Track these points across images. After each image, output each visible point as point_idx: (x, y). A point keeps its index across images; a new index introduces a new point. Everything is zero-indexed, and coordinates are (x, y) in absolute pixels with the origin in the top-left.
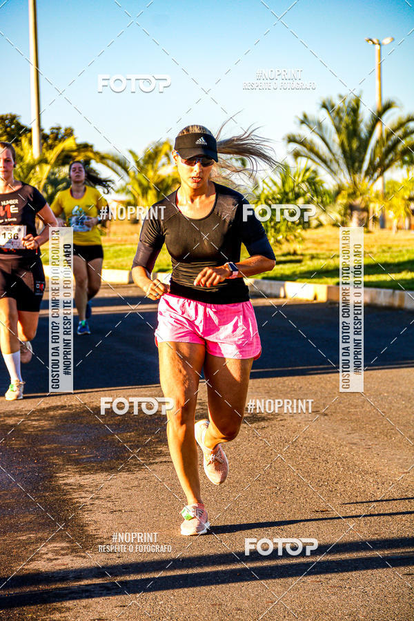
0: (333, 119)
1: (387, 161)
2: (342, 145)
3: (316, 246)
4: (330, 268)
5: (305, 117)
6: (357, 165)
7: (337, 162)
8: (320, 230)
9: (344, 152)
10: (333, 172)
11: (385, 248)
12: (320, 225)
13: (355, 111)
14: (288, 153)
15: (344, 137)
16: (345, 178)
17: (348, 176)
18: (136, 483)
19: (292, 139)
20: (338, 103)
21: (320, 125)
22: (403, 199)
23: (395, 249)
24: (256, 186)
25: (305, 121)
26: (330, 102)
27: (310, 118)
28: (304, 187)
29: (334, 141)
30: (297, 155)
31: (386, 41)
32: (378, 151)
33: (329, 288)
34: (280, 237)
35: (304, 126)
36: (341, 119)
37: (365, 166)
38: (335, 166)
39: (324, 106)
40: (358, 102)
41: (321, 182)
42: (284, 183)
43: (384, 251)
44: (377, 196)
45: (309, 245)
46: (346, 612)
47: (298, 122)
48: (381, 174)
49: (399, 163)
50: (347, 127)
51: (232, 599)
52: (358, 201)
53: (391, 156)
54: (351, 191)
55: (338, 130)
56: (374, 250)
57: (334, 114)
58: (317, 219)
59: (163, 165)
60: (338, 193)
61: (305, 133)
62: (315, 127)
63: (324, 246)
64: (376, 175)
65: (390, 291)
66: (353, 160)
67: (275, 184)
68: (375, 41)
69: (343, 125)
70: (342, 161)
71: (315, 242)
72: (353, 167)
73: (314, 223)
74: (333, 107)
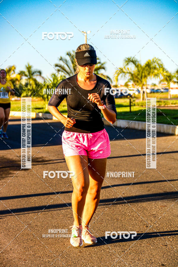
0: (71, 59)
14: (56, 70)
18: (2, 184)
19: (57, 66)
24: (45, 82)
25: (61, 59)
26: (70, 53)
27: (63, 58)
29: (71, 66)
30: (59, 71)
31: (88, 32)
35: (61, 61)
39: (68, 54)
42: (54, 80)
47: (59, 60)
51: (34, 222)
55: (72, 63)
59: (12, 74)
61: (62, 63)
62: (65, 62)
67: (51, 81)
68: (85, 32)
74: (70, 55)
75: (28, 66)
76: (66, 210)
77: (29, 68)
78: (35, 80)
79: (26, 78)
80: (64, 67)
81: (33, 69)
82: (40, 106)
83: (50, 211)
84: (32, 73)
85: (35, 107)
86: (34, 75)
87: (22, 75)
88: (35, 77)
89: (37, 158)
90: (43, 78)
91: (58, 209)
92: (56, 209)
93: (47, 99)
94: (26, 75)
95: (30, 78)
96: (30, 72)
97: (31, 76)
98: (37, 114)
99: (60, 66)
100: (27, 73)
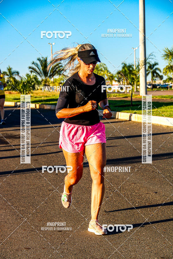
0: (40, 63)
1: (54, 74)
2: (43, 69)
3: (36, 94)
4: (40, 100)
5: (33, 62)
6: (46, 74)
7: (42, 74)
8: (38, 91)
9: (43, 71)
10: (41, 76)
11: (53, 95)
12: (38, 89)
13: (46, 61)
14: (29, 71)
15: (43, 67)
16: (44, 78)
17: (44, 77)
19: (30, 68)
20: (42, 59)
21: (37, 64)
22: (58, 83)
23: (56, 95)
24: (22, 80)
25: (33, 63)
26: (39, 58)
27: (35, 62)
28: (34, 80)
29: (41, 68)
30: (31, 72)
31: (53, 44)
32: (52, 71)
33: (40, 105)
34: (27, 92)
35: (33, 65)
36: (42, 63)
37: (49, 75)
38: (41, 75)
39: (38, 59)
40: (47, 58)
41: (38, 79)
42: (28, 79)
43: (53, 96)
44: (52, 82)
45: (35, 94)
46: (41, 184)
47: (32, 64)
48: (53, 77)
49: (57, 74)
50: (44, 65)
51: (13, 182)
52: (47, 83)
53: (55, 72)
54: (45, 81)
55: (42, 66)
56: (51, 96)
57: (41, 62)
58: (37, 88)
60: (42, 81)
61: (34, 66)
62: (36, 65)
63: (39, 95)
64: (51, 77)
65: (54, 106)
66: (45, 73)
67: (25, 79)
68: (51, 43)
69: (43, 65)
70: (43, 74)
71: (36, 93)
72: (46, 75)
73: (36, 89)
74: (40, 60)
75: (9, 68)
76: (36, 173)
77: (10, 70)
78: (14, 79)
79: (8, 77)
80: (35, 69)
81: (13, 70)
82: (18, 98)
83: (24, 174)
84: (12, 73)
85: (14, 98)
86: (13, 74)
87: (4, 75)
88: (14, 76)
89: (16, 135)
90: (20, 77)
91: (31, 172)
92: (28, 172)
93: (23, 92)
94: (7, 75)
95: (10, 77)
96: (11, 73)
97: (11, 75)
98: (16, 103)
99: (33, 69)
100: (8, 73)
